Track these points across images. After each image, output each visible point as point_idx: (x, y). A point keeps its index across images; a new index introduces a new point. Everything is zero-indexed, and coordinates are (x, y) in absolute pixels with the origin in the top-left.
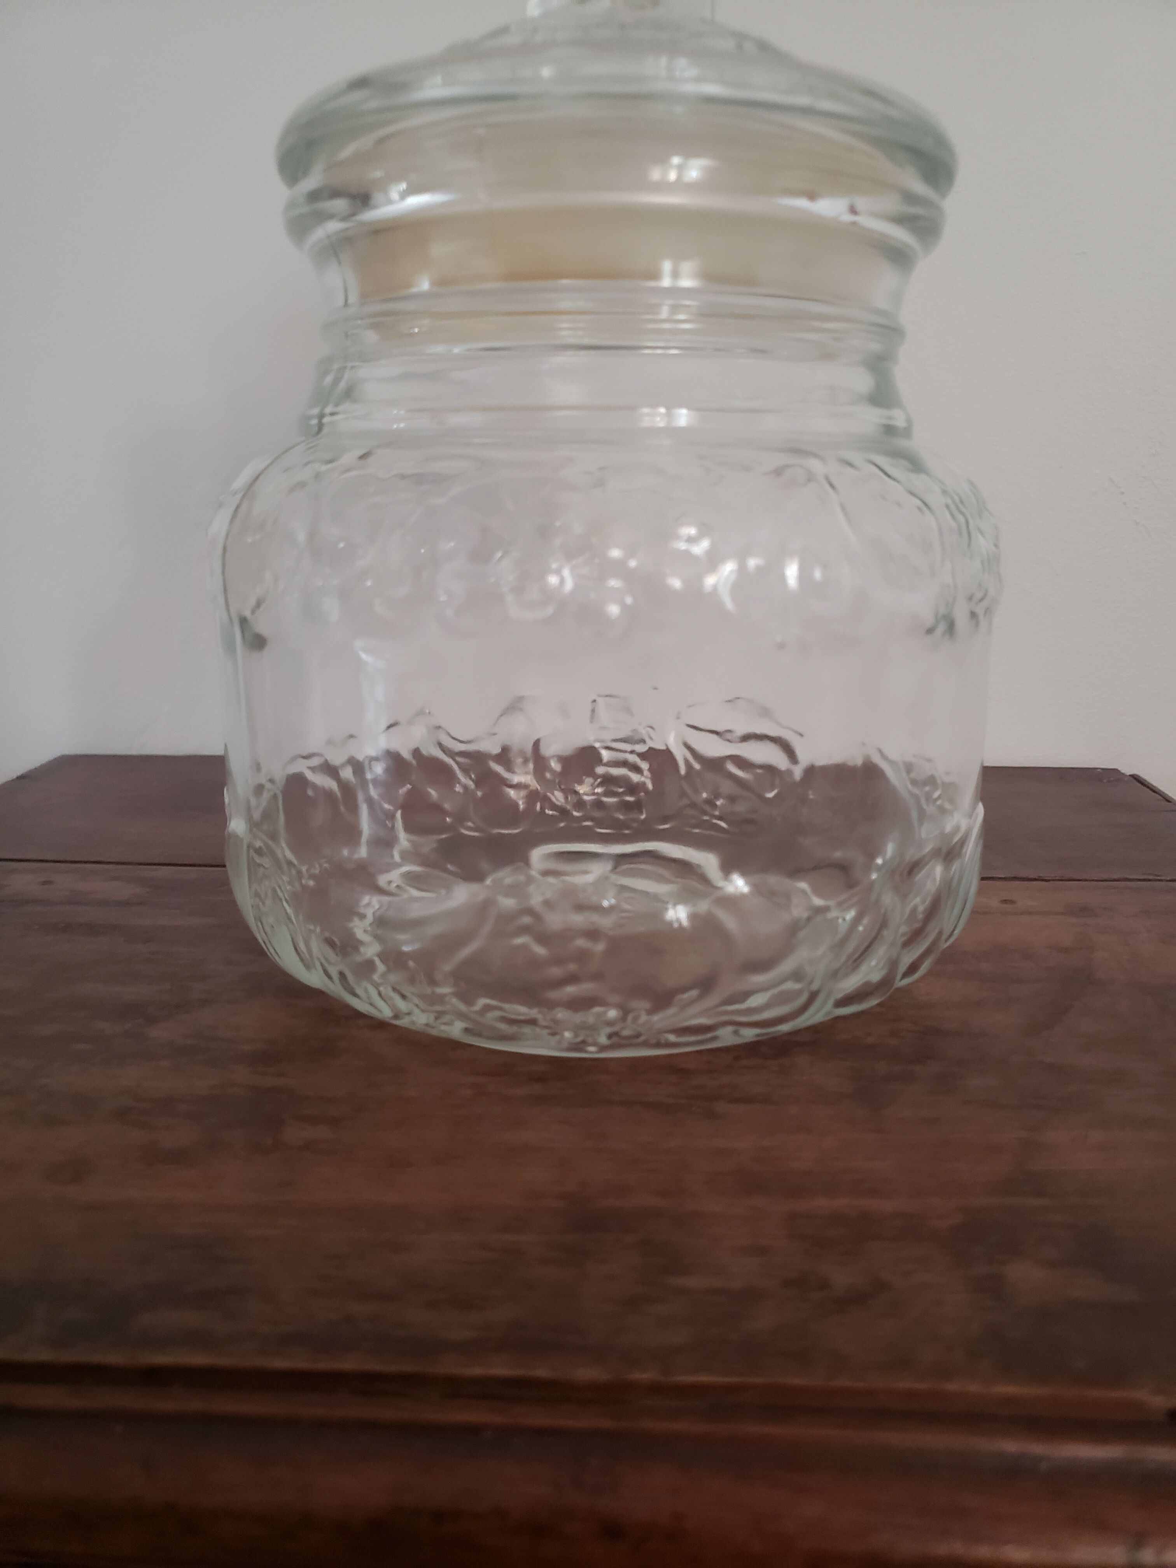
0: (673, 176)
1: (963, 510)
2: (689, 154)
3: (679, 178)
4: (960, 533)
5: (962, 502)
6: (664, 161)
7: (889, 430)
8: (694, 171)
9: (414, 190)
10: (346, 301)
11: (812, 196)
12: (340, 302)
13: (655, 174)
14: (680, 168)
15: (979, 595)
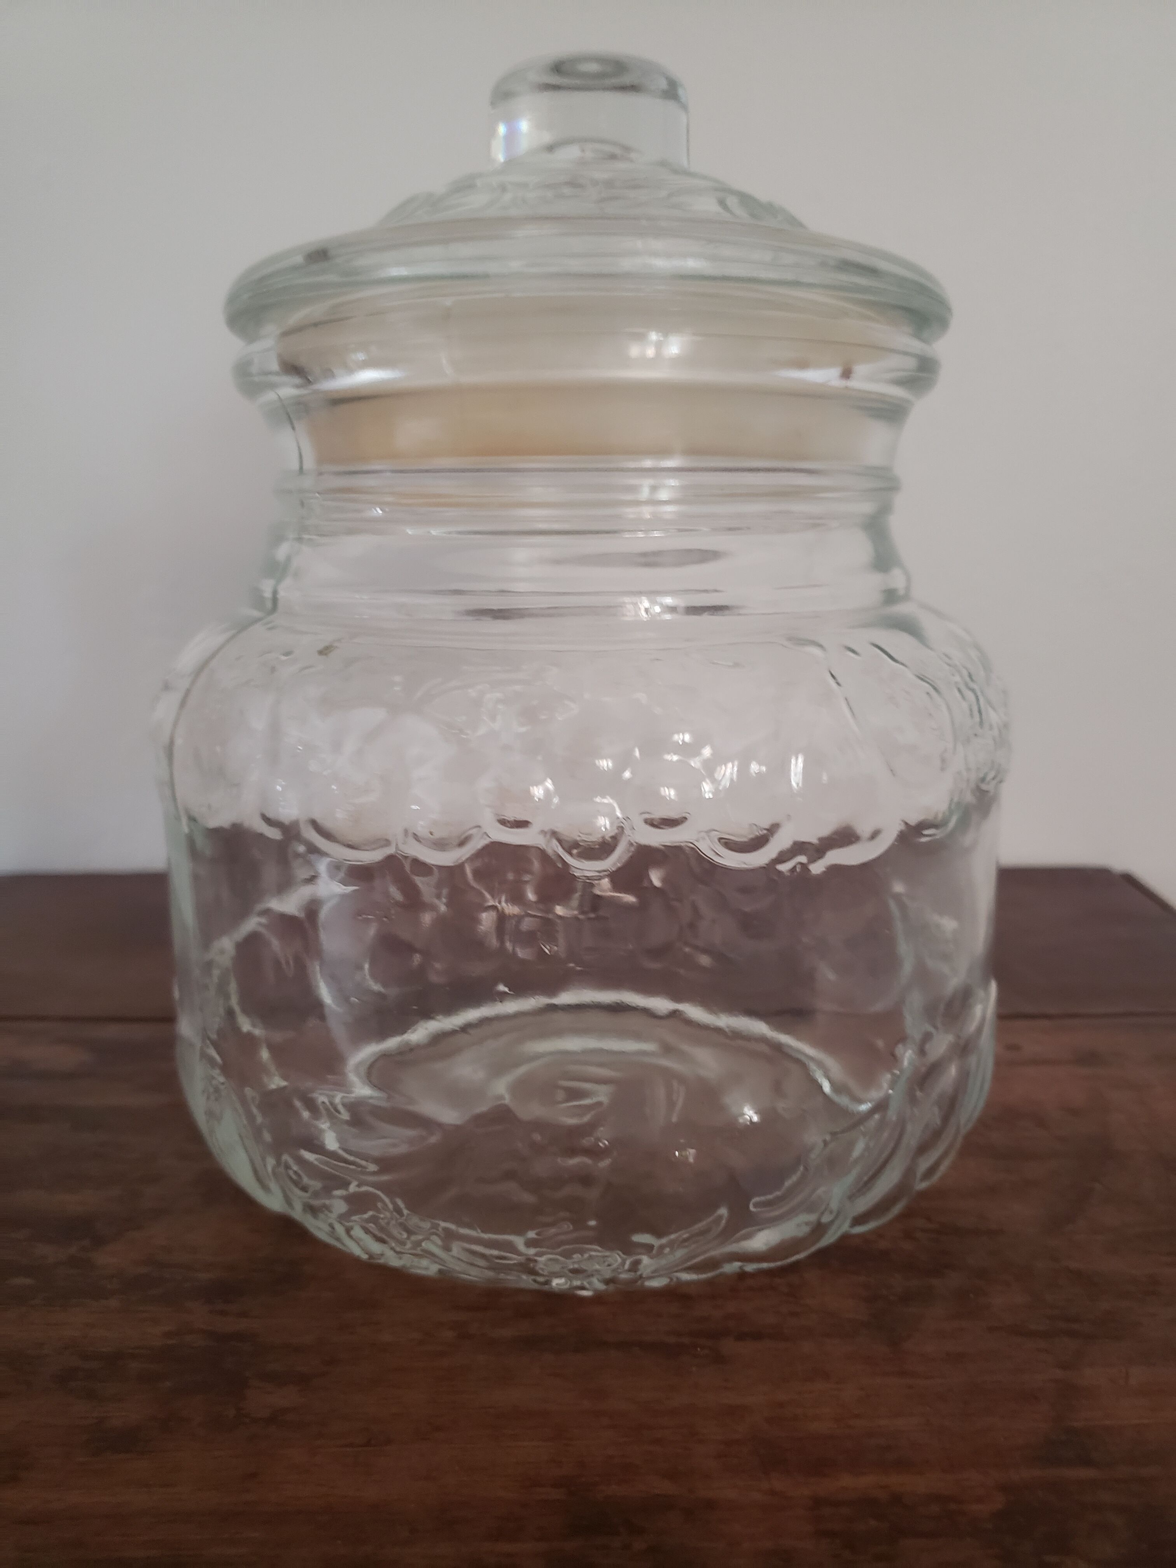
0: (650, 352)
1: (972, 685)
2: (666, 331)
3: (658, 354)
4: (972, 715)
5: (970, 676)
6: (641, 337)
7: (891, 596)
8: (674, 347)
9: (371, 363)
10: (301, 468)
11: (802, 365)
12: (295, 466)
13: (634, 351)
14: (659, 346)
15: (991, 775)
